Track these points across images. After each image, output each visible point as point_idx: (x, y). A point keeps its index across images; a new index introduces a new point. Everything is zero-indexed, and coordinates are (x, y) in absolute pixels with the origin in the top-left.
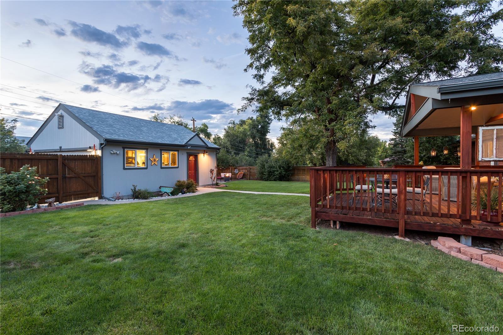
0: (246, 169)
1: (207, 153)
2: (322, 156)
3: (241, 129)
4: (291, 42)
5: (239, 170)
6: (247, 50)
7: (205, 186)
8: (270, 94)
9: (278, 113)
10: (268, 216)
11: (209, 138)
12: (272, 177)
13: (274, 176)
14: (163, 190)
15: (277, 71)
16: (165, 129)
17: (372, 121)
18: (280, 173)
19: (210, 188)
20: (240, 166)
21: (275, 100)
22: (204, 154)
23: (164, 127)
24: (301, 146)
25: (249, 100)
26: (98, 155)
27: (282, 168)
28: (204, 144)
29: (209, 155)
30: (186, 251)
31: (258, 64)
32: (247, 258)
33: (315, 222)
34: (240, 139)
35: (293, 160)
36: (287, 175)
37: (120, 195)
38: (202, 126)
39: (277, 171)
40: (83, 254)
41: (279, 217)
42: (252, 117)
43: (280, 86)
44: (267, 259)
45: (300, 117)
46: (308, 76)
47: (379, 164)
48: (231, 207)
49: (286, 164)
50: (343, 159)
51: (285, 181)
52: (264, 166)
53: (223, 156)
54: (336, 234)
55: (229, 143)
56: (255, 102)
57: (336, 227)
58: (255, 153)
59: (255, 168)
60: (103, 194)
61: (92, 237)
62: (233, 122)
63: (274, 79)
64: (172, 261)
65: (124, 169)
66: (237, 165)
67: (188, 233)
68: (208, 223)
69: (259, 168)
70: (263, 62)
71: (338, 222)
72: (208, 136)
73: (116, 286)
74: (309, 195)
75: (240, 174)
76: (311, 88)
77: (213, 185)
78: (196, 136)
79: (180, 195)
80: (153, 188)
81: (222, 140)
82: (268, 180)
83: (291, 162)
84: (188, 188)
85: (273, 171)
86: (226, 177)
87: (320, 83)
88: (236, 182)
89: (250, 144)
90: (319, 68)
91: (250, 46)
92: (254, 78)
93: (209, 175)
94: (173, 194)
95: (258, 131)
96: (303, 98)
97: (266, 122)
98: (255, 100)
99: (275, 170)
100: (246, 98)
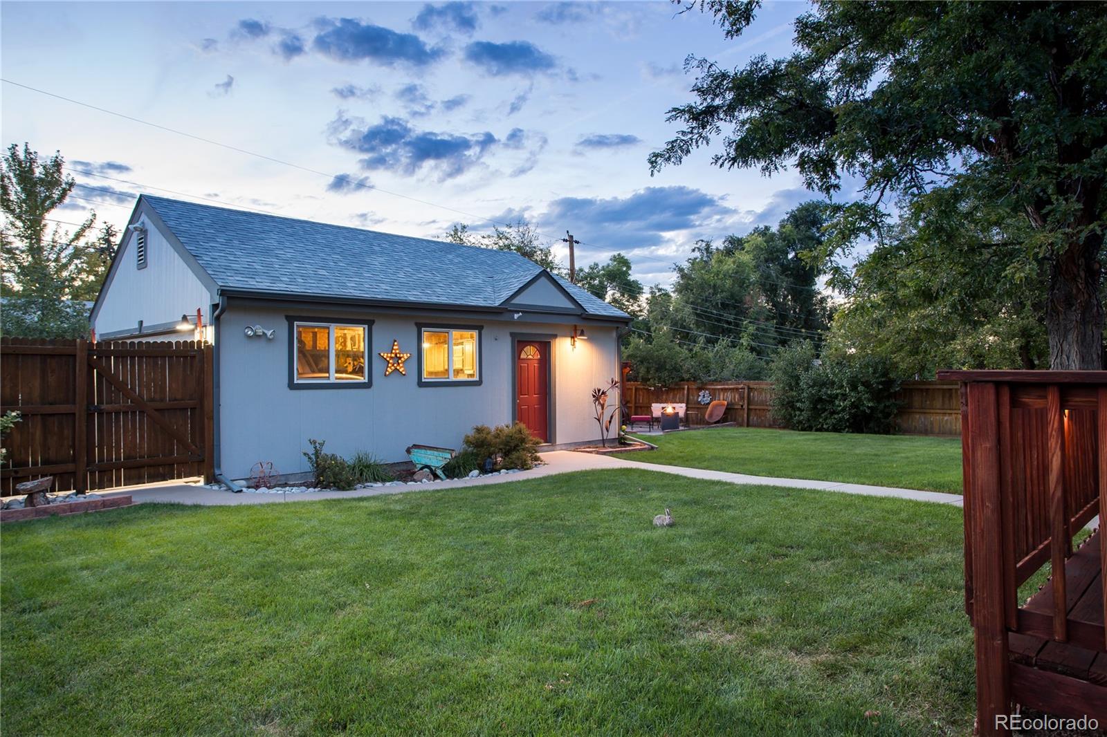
0: (737, 389)
1: (582, 334)
2: (1024, 340)
3: (729, 265)
5: (713, 394)
7: (576, 446)
11: (635, 299)
12: (825, 420)
13: (833, 413)
14: (420, 458)
18: (853, 405)
19: (593, 455)
20: (716, 380)
22: (572, 337)
23: (450, 257)
25: (696, 118)
26: (206, 342)
27: (860, 388)
28: (570, 305)
29: (591, 340)
34: (724, 294)
35: (903, 359)
36: (882, 412)
39: (845, 397)
42: (767, 228)
49: (875, 372)
52: (797, 378)
53: (662, 347)
55: (689, 310)
58: (775, 339)
59: (764, 387)
60: (219, 467)
62: (704, 244)
65: (292, 386)
66: (705, 379)
69: (778, 387)
72: (630, 291)
75: (717, 405)
77: (603, 441)
78: (543, 280)
79: (474, 479)
80: (387, 452)
81: (670, 299)
82: (810, 429)
83: (895, 366)
84: (506, 454)
85: (830, 396)
86: (668, 415)
88: (698, 433)
89: (758, 313)
93: (592, 409)
94: (452, 470)
95: (785, 269)
99: (837, 395)
100: (683, 111)
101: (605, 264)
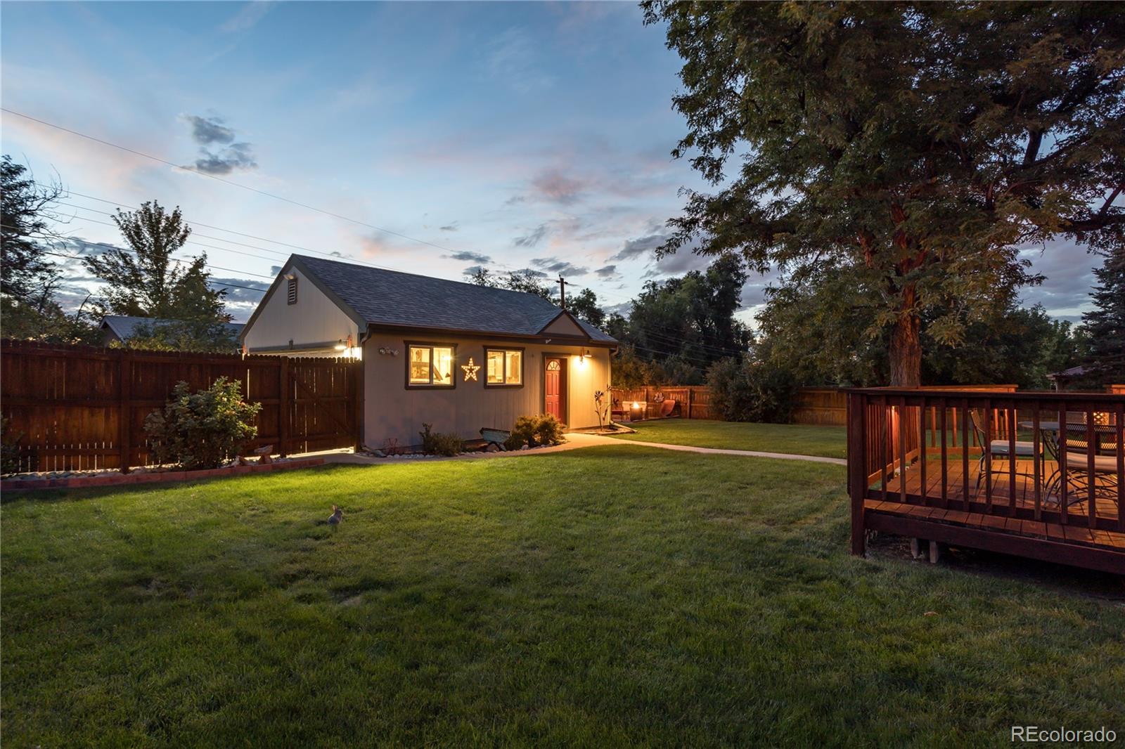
0: (682, 392)
1: (588, 353)
3: (671, 300)
4: (792, 69)
5: (665, 395)
6: (678, 101)
7: (582, 430)
8: (739, 208)
9: (760, 255)
10: (730, 512)
11: (598, 322)
12: (746, 413)
13: (751, 409)
14: (489, 437)
15: (756, 153)
16: (497, 301)
17: (1030, 264)
18: (764, 404)
19: (595, 436)
20: (667, 386)
21: (750, 222)
22: (581, 355)
23: (496, 298)
24: (819, 335)
25: (684, 226)
26: (356, 358)
27: (769, 392)
28: (580, 333)
29: (593, 358)
30: (509, 593)
31: (705, 131)
32: (665, 630)
33: (864, 537)
34: (668, 322)
35: (798, 373)
36: (783, 408)
37: (398, 445)
38: (582, 296)
39: (758, 398)
40: (286, 576)
41: (761, 517)
42: (698, 273)
43: (763, 191)
44: (720, 641)
45: (816, 260)
46: (838, 154)
47: (1045, 382)
48: (638, 485)
49: (779, 381)
50: (938, 370)
51: (778, 423)
52: (725, 385)
53: (628, 361)
54: (931, 581)
55: (642, 332)
56: (700, 230)
57: (928, 559)
58: (704, 355)
59: (702, 390)
60: (364, 441)
61: (317, 538)
62: (651, 283)
63: (749, 170)
64: (470, 618)
65: (407, 388)
66: (660, 384)
67: (526, 544)
68: (577, 522)
69: (712, 391)
70: (717, 127)
71: (933, 545)
72: (595, 317)
73: (325, 673)
74: (844, 462)
75: (668, 403)
76: (847, 183)
77: (601, 427)
78: (564, 316)
79: (526, 451)
81: (626, 323)
82: (734, 420)
83: (792, 377)
84: (543, 435)
85: (748, 397)
86: (635, 410)
87: (872, 170)
88: (657, 422)
89: (692, 335)
90: (870, 129)
91: (686, 91)
92: (696, 167)
93: (594, 405)
94: (509, 446)
95: (711, 303)
96: (824, 213)
97: (731, 281)
98: (701, 224)
99: (753, 397)
100: (677, 221)
101: (577, 296)
